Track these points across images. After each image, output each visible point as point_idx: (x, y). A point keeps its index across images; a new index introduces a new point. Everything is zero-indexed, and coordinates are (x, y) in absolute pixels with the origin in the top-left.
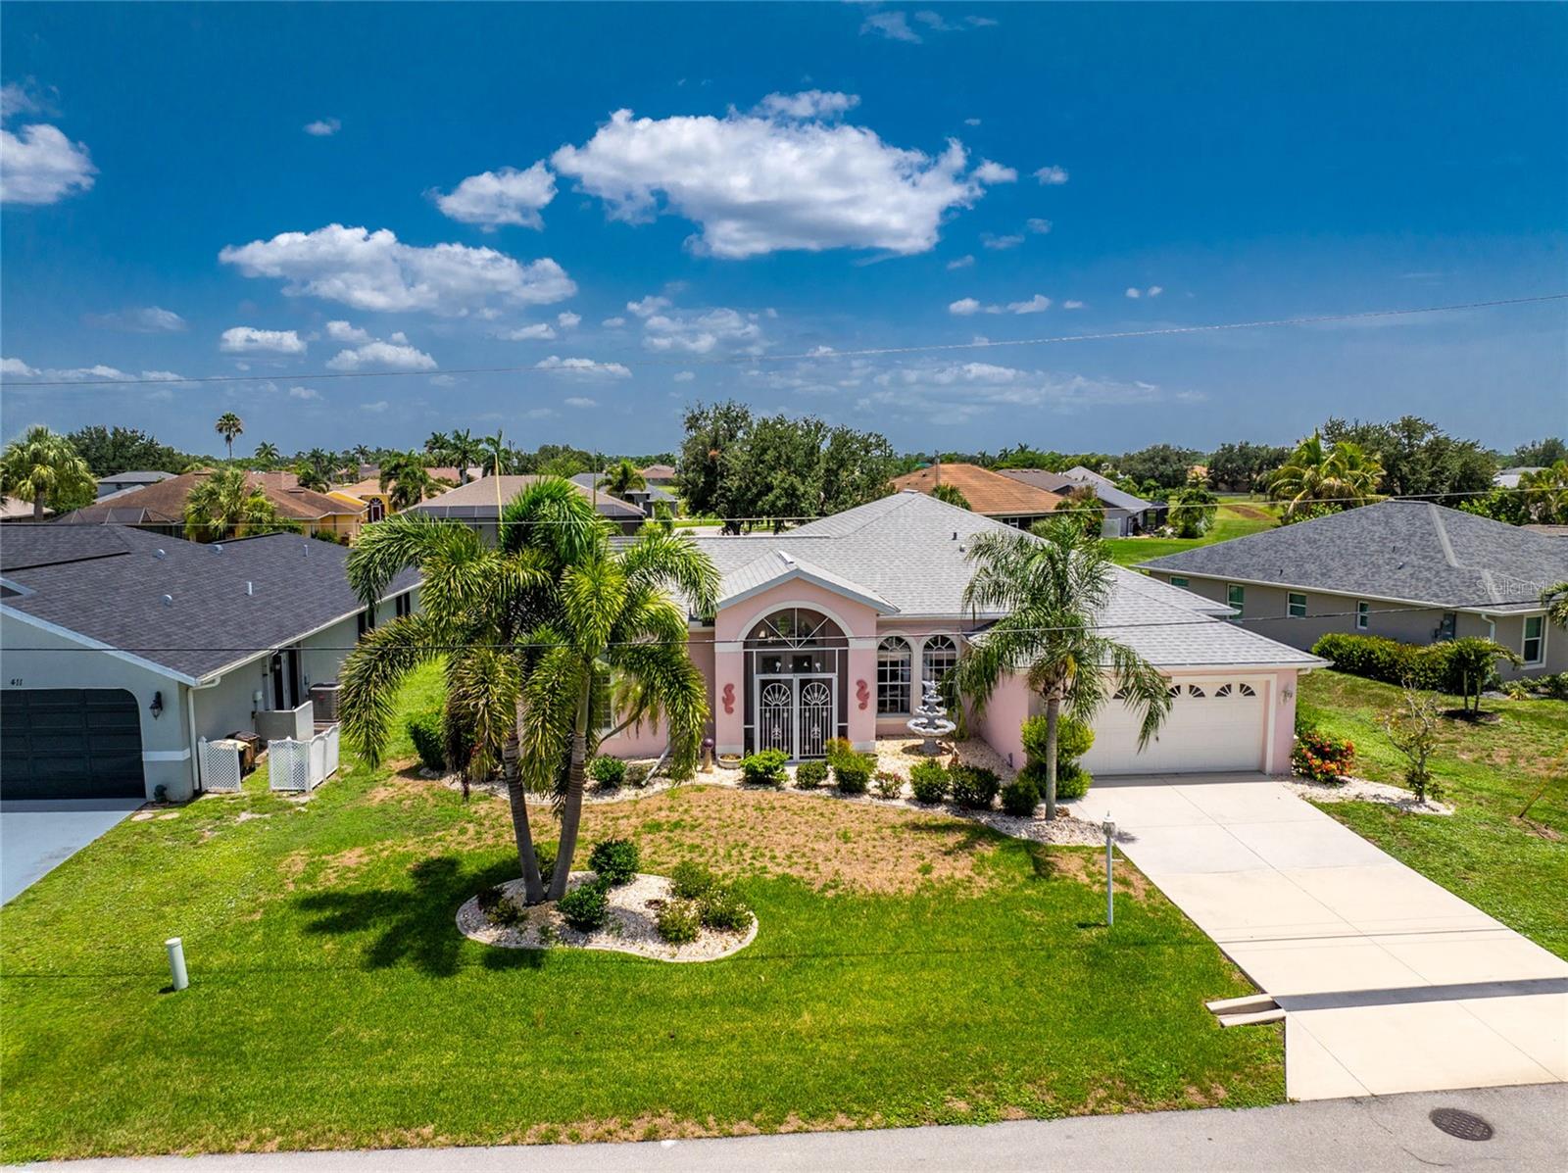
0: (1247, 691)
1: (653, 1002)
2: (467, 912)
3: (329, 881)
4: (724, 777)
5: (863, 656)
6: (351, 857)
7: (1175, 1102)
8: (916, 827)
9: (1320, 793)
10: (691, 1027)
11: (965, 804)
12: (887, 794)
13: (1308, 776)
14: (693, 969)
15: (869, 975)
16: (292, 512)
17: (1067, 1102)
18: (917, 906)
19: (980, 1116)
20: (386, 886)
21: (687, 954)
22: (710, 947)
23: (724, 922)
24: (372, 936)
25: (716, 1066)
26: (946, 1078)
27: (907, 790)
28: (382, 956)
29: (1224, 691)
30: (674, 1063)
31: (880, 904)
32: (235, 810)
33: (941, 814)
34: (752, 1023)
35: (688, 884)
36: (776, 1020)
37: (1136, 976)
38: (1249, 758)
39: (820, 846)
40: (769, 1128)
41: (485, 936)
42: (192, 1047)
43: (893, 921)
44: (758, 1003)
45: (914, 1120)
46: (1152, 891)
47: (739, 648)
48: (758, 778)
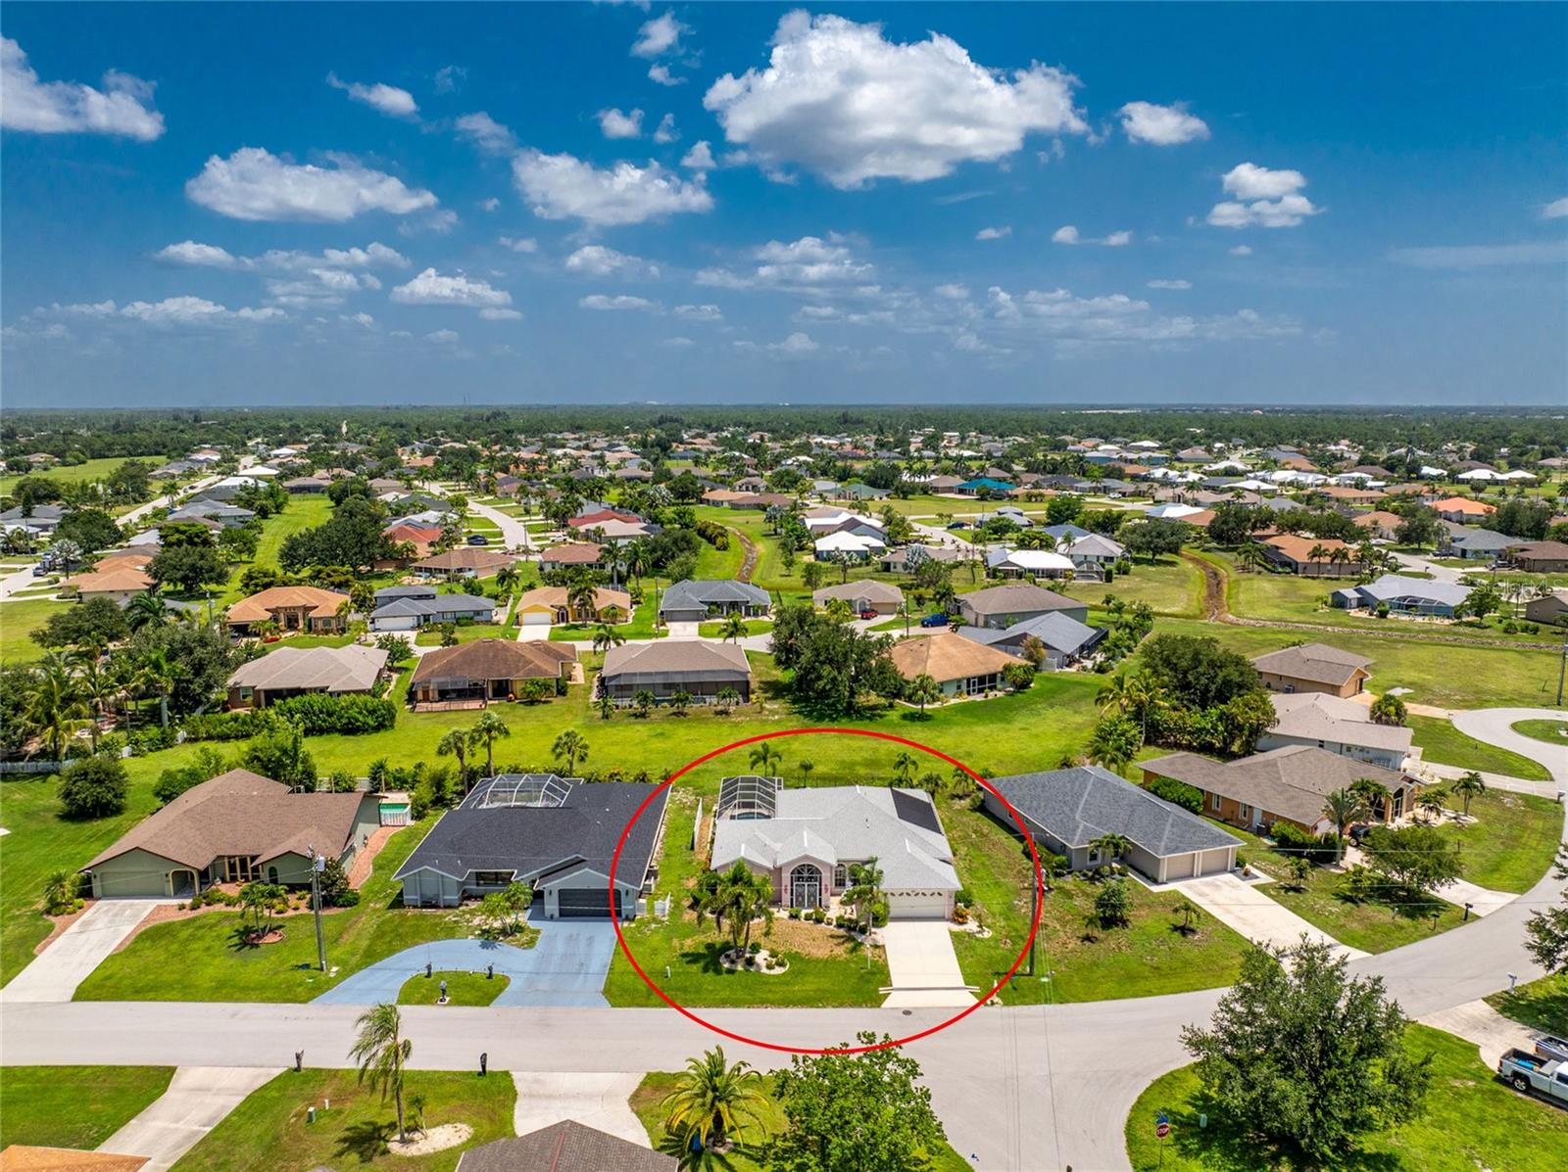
0: (940, 894)
1: (766, 983)
2: (722, 959)
3: (686, 950)
4: (784, 914)
5: (828, 879)
6: (688, 942)
7: (860, 1006)
8: (832, 936)
9: (956, 928)
10: (773, 988)
11: (850, 929)
12: (829, 924)
13: (954, 921)
14: (774, 975)
15: (811, 979)
16: (545, 673)
17: (841, 1005)
18: (827, 960)
19: (824, 1007)
20: (701, 951)
21: (772, 972)
22: (778, 970)
23: (781, 965)
24: (701, 964)
25: (778, 996)
26: (820, 1001)
27: (834, 923)
28: (705, 970)
29: (932, 894)
30: (770, 996)
31: (818, 961)
32: (649, 923)
33: (842, 932)
34: (785, 988)
35: (773, 955)
36: (790, 988)
37: (868, 982)
38: (940, 914)
39: (808, 943)
40: (787, 1007)
41: (726, 965)
42: (678, 989)
43: (819, 965)
44: (787, 984)
45: (812, 1007)
46: (886, 960)
47: (789, 875)
48: (794, 917)
